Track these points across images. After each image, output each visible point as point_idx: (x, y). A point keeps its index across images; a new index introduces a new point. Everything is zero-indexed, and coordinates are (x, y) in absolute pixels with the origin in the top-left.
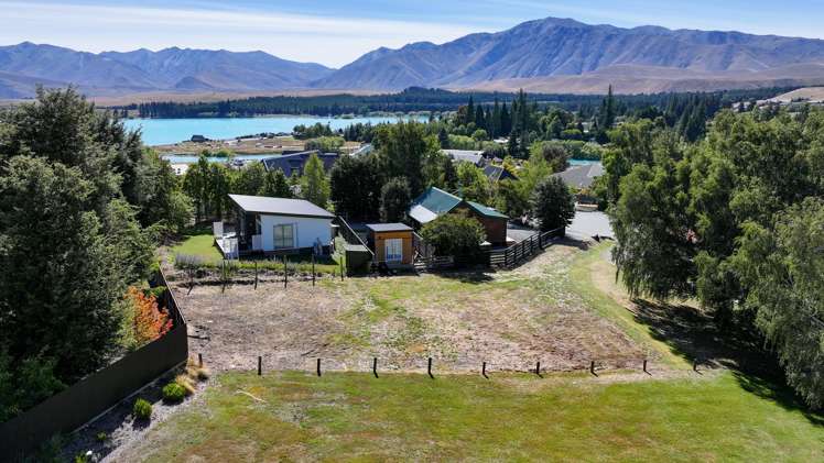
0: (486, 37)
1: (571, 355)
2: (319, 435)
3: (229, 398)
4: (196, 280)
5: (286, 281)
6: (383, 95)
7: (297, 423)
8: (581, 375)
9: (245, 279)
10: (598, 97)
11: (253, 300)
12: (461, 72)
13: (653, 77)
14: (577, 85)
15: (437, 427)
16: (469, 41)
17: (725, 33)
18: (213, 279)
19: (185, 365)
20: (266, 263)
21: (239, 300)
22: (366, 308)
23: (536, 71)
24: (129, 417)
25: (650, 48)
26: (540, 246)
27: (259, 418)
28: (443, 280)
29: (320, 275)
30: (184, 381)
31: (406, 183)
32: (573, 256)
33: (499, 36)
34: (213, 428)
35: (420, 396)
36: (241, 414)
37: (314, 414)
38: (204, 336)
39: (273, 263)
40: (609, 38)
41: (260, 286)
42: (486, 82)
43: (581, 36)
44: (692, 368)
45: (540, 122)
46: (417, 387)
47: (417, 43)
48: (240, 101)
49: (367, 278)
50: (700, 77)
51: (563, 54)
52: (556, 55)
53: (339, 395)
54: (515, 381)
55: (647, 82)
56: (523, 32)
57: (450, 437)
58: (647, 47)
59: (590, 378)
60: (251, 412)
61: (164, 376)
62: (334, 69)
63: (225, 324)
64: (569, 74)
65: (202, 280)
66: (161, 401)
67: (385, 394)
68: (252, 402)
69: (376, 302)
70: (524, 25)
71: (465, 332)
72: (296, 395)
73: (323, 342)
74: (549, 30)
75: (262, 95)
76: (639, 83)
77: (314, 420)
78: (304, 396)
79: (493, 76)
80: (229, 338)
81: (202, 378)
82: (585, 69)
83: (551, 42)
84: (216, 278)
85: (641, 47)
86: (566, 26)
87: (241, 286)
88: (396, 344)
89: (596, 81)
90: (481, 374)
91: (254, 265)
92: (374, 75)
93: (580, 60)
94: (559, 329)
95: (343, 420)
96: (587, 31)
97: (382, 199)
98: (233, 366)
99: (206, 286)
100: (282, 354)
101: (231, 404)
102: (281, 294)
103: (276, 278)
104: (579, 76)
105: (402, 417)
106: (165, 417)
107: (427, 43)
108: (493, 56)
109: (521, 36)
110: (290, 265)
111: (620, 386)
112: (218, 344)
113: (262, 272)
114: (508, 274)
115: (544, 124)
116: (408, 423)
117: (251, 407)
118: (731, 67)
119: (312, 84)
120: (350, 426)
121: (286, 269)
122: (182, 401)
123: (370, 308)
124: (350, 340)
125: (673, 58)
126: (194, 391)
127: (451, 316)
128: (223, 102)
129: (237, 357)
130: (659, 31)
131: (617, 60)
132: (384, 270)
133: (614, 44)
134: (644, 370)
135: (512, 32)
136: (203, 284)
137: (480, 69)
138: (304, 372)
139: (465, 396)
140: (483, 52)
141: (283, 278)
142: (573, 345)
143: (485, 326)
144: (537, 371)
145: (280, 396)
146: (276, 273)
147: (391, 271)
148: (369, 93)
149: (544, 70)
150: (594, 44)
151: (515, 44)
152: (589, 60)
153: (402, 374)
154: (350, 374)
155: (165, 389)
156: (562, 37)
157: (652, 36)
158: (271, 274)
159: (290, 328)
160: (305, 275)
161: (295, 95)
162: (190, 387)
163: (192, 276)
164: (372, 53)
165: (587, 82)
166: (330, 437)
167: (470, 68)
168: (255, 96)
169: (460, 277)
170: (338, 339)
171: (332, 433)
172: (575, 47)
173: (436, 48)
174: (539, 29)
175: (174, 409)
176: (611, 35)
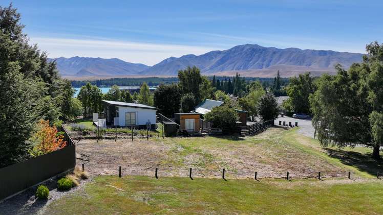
0: (219, 52)
1: (304, 171)
2: (161, 209)
3: (101, 189)
4: (82, 136)
5: (133, 138)
6: (172, 78)
7: (146, 202)
8: (313, 181)
9: (110, 137)
10: (271, 79)
11: (115, 145)
12: (208, 68)
13: (295, 70)
14: (261, 74)
15: (238, 205)
16: (212, 54)
17: (326, 51)
18: (92, 136)
19: (73, 170)
20: (122, 129)
21: (106, 146)
22: (179, 149)
23: (242, 68)
24: (33, 197)
25: (293, 58)
26: (264, 128)
27: (121, 199)
28: (218, 139)
29: (151, 136)
30: (72, 178)
31: (193, 97)
32: (282, 132)
33: (224, 52)
34: (90, 204)
35: (221, 190)
36: (109, 197)
37: (157, 197)
38: (86, 159)
39: (125, 130)
40: (274, 53)
41: (118, 140)
42: (219, 72)
43: (262, 52)
44: (376, 178)
45: (246, 87)
46: (218, 185)
47: (188, 55)
48: (107, 80)
49: (177, 138)
50: (316, 71)
51: (253, 60)
52: (251, 60)
53: (171, 188)
54: (276, 183)
55: (292, 72)
56: (235, 50)
57: (248, 211)
58: (292, 57)
59: (319, 182)
60: (115, 196)
61: (59, 175)
62: (150, 67)
63: (99, 155)
64: (257, 68)
65: (86, 136)
66: (56, 189)
67: (199, 188)
68: (116, 191)
69: (183, 147)
70: (236, 47)
71: (238, 160)
72: (144, 187)
73: (157, 164)
74: (248, 50)
75: (116, 77)
76: (289, 73)
77: (157, 200)
78: (149, 188)
79: (222, 70)
80: (100, 161)
81: (84, 178)
82: (264, 67)
83: (248, 55)
84: (94, 135)
85: (289, 57)
86: (255, 48)
87: (107, 140)
88: (200, 165)
89: (270, 72)
90: (254, 179)
91: (115, 130)
92: (168, 69)
93: (261, 63)
94: (290, 159)
95: (176, 200)
96: (264, 50)
97: (181, 104)
98: (103, 174)
99: (88, 140)
100: (133, 168)
101: (102, 191)
102: (130, 144)
103: (127, 136)
104: (261, 70)
105: (213, 200)
106: (58, 198)
107: (192, 55)
108: (222, 61)
109: (234, 52)
110: (135, 131)
111: (340, 186)
112: (94, 164)
113: (119, 134)
114: (252, 138)
115: (248, 88)
116: (219, 203)
117: (115, 193)
118: (330, 66)
119: (140, 73)
120: (181, 204)
121: (133, 133)
122: (70, 190)
123: (180, 149)
124: (172, 163)
125: (303, 62)
126: (78, 184)
127: (227, 153)
128: (99, 81)
129: (105, 170)
130: (297, 50)
131: (278, 63)
132: (186, 134)
133: (277, 56)
134: (349, 178)
135: (230, 50)
136: (86, 138)
137: (217, 66)
138: (147, 176)
139: (248, 190)
140: (218, 59)
141: (131, 137)
142: (303, 166)
143: (248, 158)
144: (287, 178)
145: (133, 188)
146: (127, 134)
147: (190, 135)
148: (166, 77)
149: (246, 68)
150: (268, 55)
151: (232, 56)
152: (265, 63)
153: (207, 178)
154: (175, 178)
155: (59, 181)
156: (253, 53)
157: (293, 52)
158: (124, 135)
159: (137, 157)
160: (143, 136)
161: (131, 77)
162: (76, 182)
163: (80, 134)
164: (167, 59)
165: (265, 72)
166: (169, 210)
167: (212, 66)
168: (113, 78)
169: (227, 138)
170: (165, 163)
171: (170, 208)
172: (259, 57)
173: (196, 57)
174: (243, 49)
175: (65, 193)
176: (275, 51)
